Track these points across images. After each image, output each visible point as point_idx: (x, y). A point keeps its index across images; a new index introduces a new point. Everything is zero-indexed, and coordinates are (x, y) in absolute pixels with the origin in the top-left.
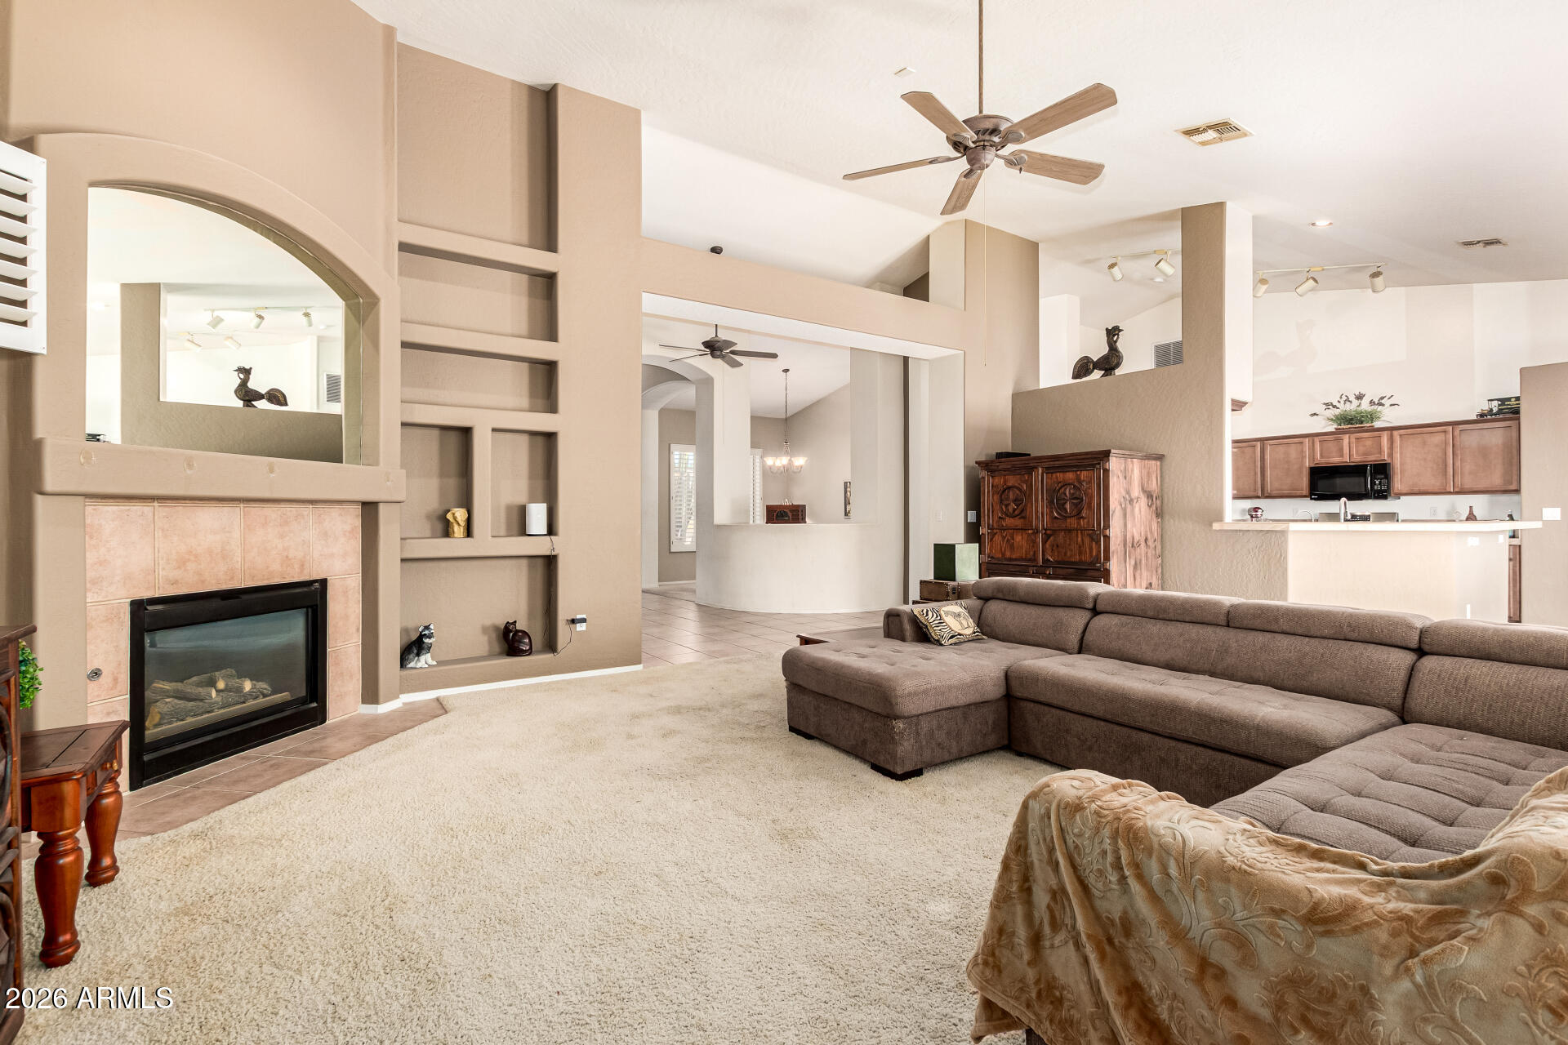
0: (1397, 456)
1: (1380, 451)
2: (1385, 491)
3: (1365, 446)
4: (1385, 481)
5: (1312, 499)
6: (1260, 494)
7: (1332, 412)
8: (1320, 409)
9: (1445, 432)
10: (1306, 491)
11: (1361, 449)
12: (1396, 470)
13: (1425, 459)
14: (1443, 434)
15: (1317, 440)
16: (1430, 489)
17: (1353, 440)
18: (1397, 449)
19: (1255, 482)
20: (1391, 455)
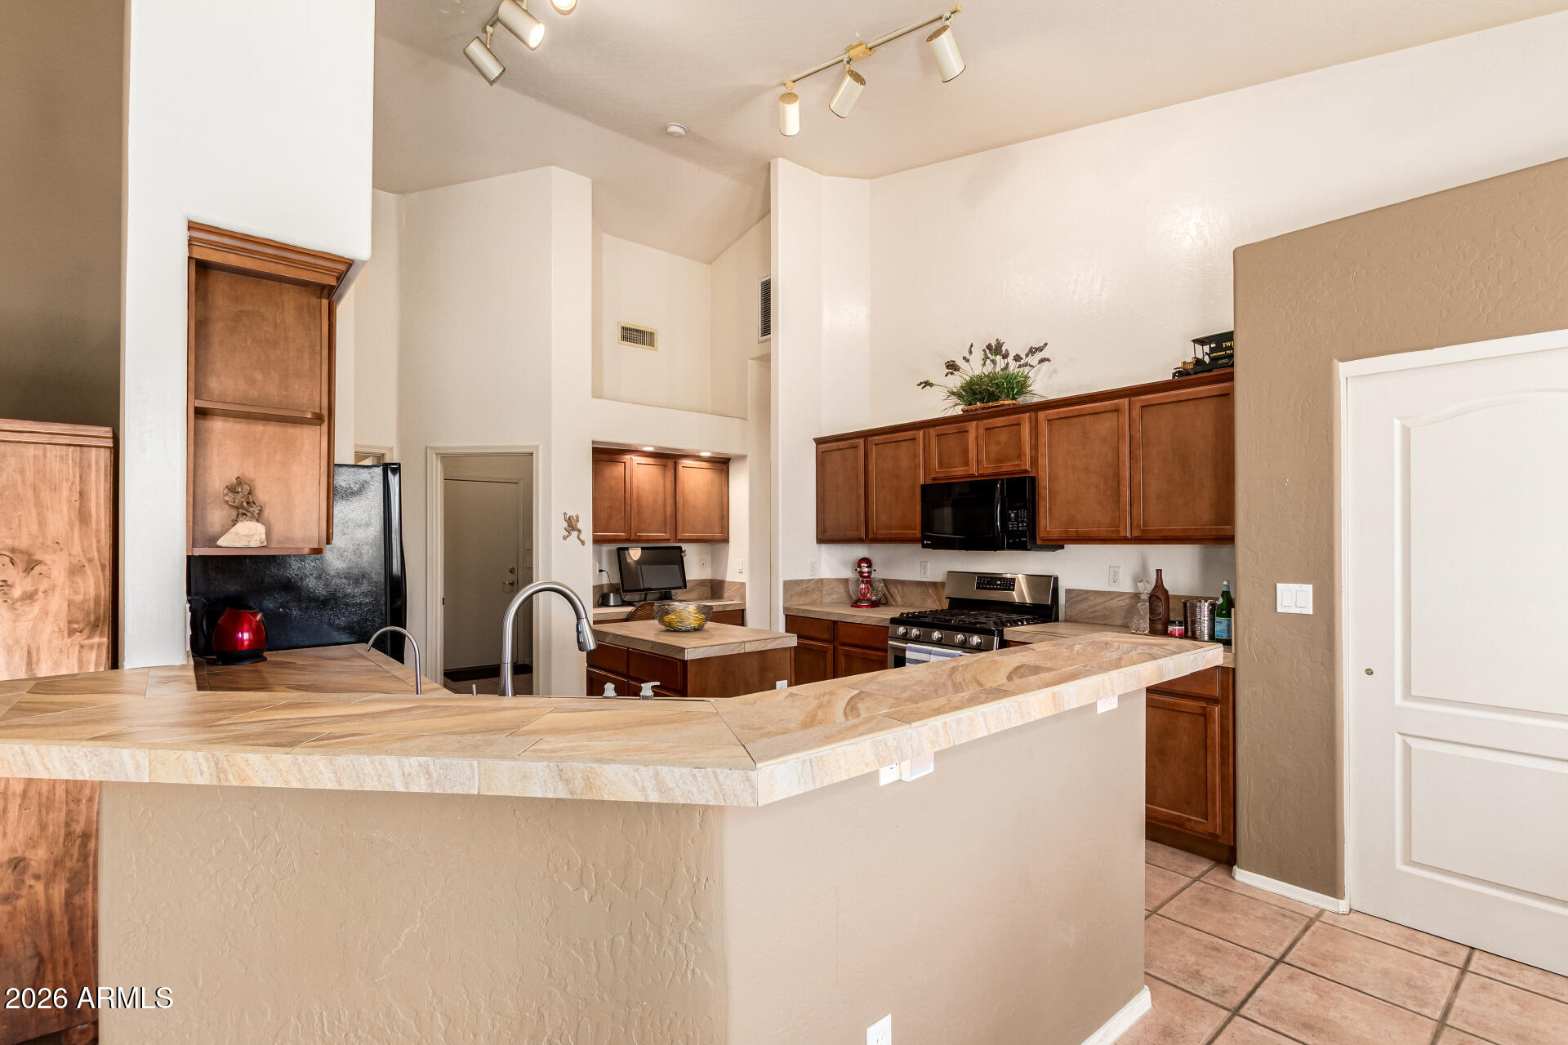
0: (1044, 462)
1: (1020, 456)
2: (1023, 534)
3: (998, 443)
4: (1023, 513)
5: (924, 546)
6: (863, 535)
7: (956, 381)
8: (938, 374)
9: (1117, 410)
10: (918, 533)
11: (994, 449)
12: (1042, 491)
13: (1086, 470)
14: (1113, 416)
15: (933, 432)
16: (1094, 531)
17: (982, 431)
18: (1044, 450)
19: (858, 512)
20: (1034, 461)
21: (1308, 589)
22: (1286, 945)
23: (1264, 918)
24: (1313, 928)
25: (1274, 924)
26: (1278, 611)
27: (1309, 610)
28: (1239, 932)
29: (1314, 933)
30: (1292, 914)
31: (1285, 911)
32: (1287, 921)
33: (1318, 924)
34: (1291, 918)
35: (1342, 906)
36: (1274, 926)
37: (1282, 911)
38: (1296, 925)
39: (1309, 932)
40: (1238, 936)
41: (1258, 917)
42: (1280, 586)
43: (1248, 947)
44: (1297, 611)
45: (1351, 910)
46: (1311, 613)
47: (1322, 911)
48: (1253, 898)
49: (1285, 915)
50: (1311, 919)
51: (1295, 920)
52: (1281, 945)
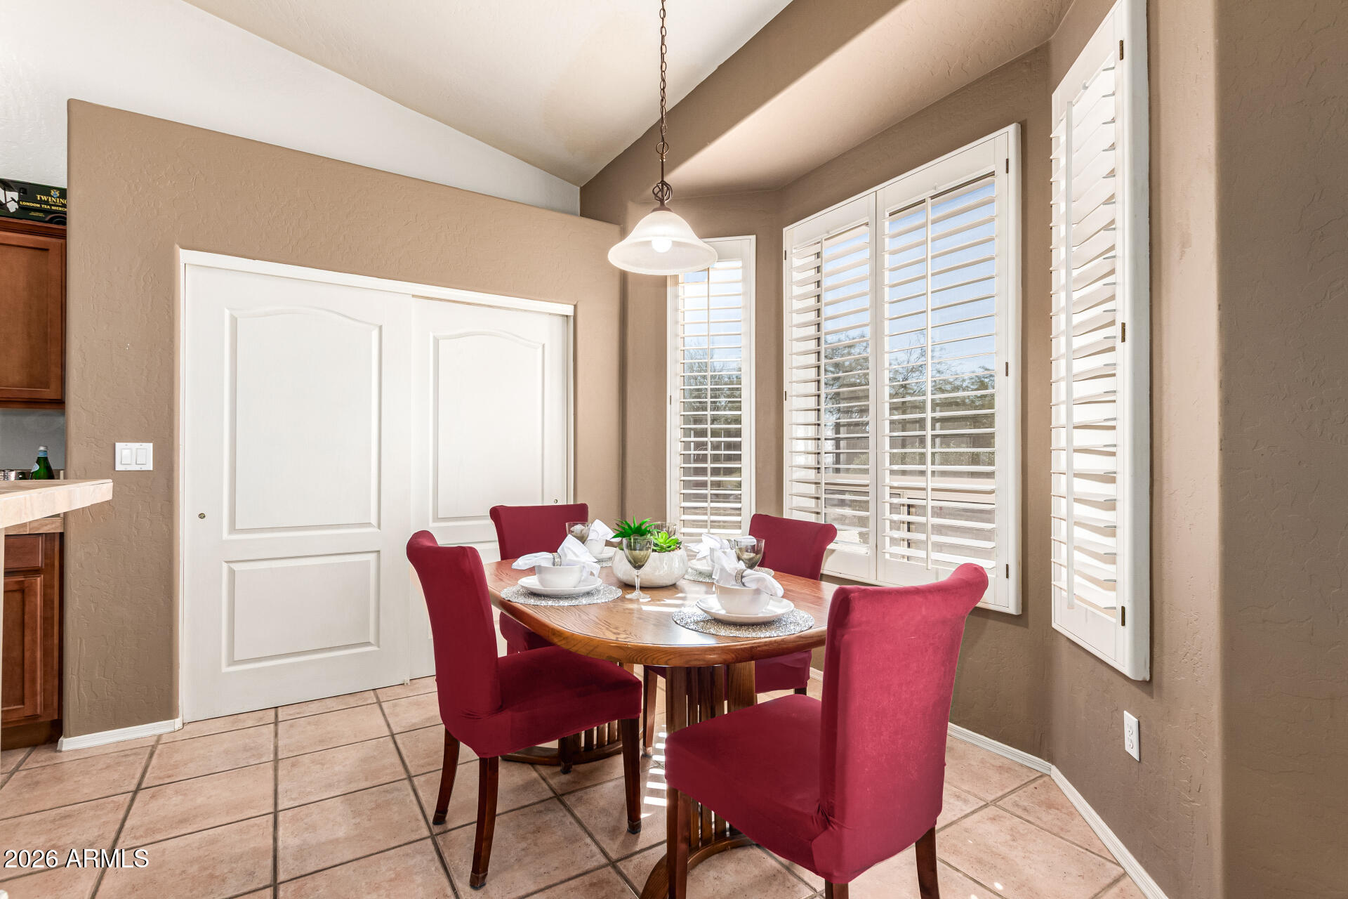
21: (149, 447)
22: (138, 776)
23: (108, 767)
24: (157, 752)
25: (119, 766)
26: (117, 469)
27: (149, 466)
28: (86, 791)
29: (160, 755)
30: (134, 751)
31: (124, 753)
32: (131, 758)
33: (160, 747)
34: (135, 754)
35: (177, 723)
36: (121, 768)
37: (122, 754)
38: (141, 757)
39: (155, 756)
40: (86, 794)
41: (101, 769)
42: (119, 446)
43: (100, 796)
44: (138, 468)
45: (183, 724)
46: (152, 469)
47: (160, 737)
48: (87, 759)
49: (128, 755)
50: (153, 746)
51: (139, 754)
52: (133, 778)
